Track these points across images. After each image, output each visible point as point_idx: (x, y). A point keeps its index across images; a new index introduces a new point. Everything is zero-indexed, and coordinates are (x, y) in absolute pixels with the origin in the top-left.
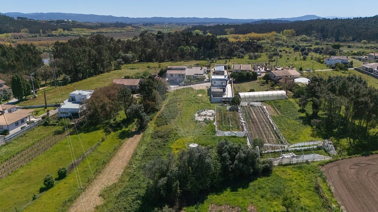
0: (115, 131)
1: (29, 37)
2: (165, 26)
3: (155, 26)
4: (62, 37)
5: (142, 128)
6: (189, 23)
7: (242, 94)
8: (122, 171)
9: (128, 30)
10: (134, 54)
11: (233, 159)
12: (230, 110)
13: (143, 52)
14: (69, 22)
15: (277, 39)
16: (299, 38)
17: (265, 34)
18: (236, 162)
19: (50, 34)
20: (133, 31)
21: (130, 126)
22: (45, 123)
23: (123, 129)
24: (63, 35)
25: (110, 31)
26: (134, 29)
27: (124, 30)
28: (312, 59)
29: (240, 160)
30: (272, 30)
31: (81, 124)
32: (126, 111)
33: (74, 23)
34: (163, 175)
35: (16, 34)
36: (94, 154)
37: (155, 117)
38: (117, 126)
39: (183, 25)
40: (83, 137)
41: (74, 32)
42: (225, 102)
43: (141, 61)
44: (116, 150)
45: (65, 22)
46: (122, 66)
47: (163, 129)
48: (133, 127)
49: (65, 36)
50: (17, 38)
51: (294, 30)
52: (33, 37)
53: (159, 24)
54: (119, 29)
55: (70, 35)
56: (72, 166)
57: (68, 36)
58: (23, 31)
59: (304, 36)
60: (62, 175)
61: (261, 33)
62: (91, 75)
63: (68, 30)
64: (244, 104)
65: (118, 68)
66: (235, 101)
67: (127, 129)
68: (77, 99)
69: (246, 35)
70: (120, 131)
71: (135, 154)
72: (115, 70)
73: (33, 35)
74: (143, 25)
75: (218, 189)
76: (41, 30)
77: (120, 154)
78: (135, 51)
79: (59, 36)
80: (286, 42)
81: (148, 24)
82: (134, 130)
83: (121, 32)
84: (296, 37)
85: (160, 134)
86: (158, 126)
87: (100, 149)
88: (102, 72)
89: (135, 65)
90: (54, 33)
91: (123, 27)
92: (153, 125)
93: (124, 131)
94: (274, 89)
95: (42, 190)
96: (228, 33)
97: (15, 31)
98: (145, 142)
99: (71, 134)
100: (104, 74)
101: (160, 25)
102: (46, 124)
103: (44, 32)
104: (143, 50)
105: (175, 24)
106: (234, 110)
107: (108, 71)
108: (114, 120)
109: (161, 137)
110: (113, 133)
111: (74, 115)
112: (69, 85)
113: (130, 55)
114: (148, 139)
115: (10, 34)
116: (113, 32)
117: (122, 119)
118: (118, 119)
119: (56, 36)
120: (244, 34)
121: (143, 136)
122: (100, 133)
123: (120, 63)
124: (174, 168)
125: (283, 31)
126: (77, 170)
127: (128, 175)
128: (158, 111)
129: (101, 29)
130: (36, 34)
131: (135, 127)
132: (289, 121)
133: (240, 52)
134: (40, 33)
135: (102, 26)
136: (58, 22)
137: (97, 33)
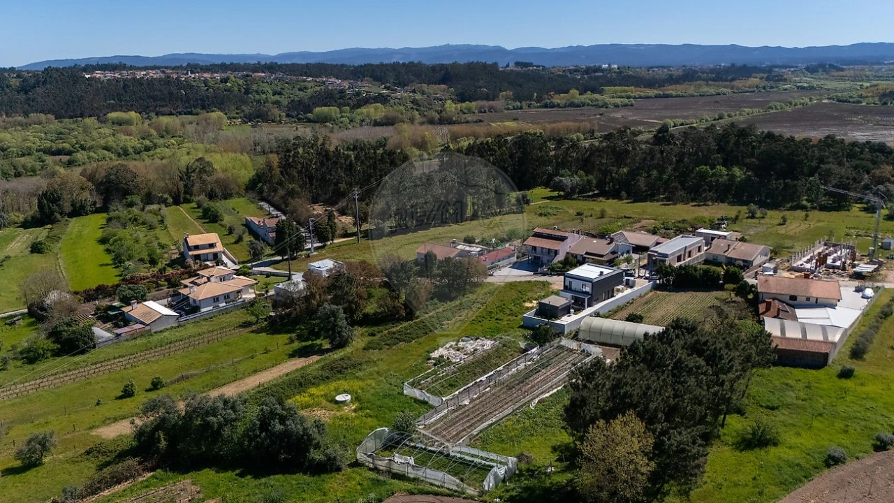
1: (508, 109)
4: (570, 108)
10: (590, 177)
14: (609, 70)
19: (549, 101)
20: (754, 92)
24: (572, 105)
27: (734, 87)
33: (621, 72)
35: (484, 103)
41: (602, 97)
45: (601, 71)
49: (578, 106)
50: (485, 112)
52: (514, 109)
54: (718, 86)
55: (588, 105)
57: (583, 106)
58: (502, 96)
63: (594, 91)
73: (517, 104)
76: (535, 94)
79: (565, 107)
83: (719, 94)
90: (557, 99)
97: (486, 98)
103: (539, 98)
115: (475, 104)
116: (696, 94)
119: (558, 106)
129: (673, 87)
130: (523, 102)
134: (531, 100)
135: (689, 76)
136: (588, 71)
137: (657, 96)
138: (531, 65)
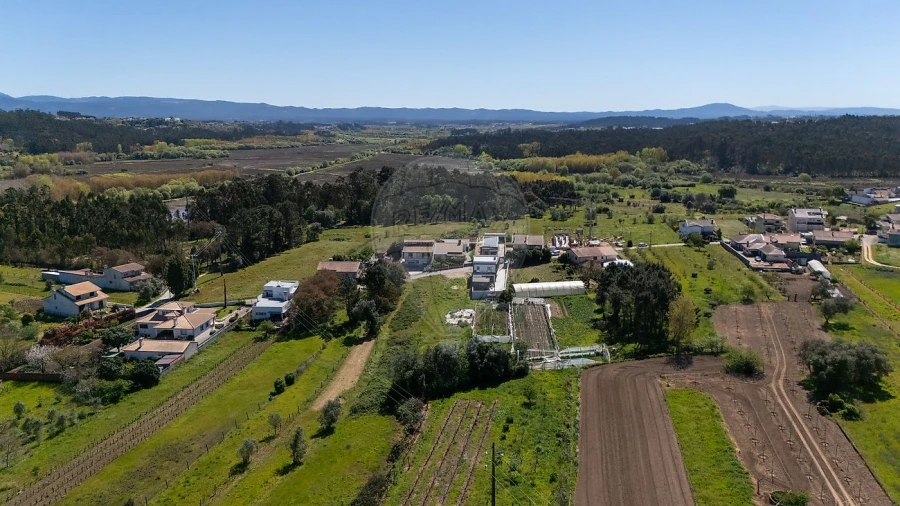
0: (337, 337)
1: (96, 161)
2: (390, 129)
3: (365, 129)
4: (164, 159)
5: (372, 333)
6: (444, 123)
7: (517, 287)
8: (358, 378)
9: (307, 142)
10: (337, 210)
11: (482, 357)
12: (497, 309)
13: (355, 205)
14: (174, 123)
15: (624, 170)
16: (673, 165)
17: (602, 157)
18: (485, 360)
19: (140, 153)
20: (319, 145)
21: (356, 331)
22: (236, 327)
23: (347, 335)
24: (167, 156)
25: (267, 144)
26: (321, 139)
27: (299, 141)
28: (664, 221)
29: (490, 358)
30: (620, 149)
31: (287, 328)
32: (348, 311)
33: (186, 126)
34: (408, 369)
35: (68, 154)
36: (318, 362)
37: (389, 319)
38: (338, 331)
39: (429, 127)
40: (297, 345)
41: (191, 148)
42: (492, 298)
43: (350, 223)
44: (344, 357)
45: (167, 123)
46: (320, 235)
47: (402, 335)
48: (361, 331)
49: (172, 157)
50: (71, 164)
51: (664, 149)
52: (102, 160)
53: (376, 124)
54: (287, 140)
55: (184, 156)
56: (299, 372)
57: (180, 157)
58: (80, 148)
59: (684, 161)
60: (290, 381)
61: (594, 154)
62: (271, 253)
63: (177, 143)
64: (518, 300)
65: (313, 238)
66: (506, 297)
67: (352, 335)
68: (275, 294)
69: (562, 158)
70: (343, 337)
71: (369, 361)
72: (307, 242)
73: (103, 155)
74: (339, 126)
75: (465, 387)
76: (120, 146)
77: (350, 362)
78: (338, 204)
79: (161, 158)
80: (642, 178)
81: (350, 125)
82: (361, 336)
84: (668, 164)
85: (398, 340)
86: (395, 331)
87: (323, 357)
88: (288, 247)
89: (342, 232)
90: (148, 150)
91: (296, 134)
92: (388, 329)
93: (348, 337)
94: (571, 279)
95: (273, 394)
96: (526, 153)
97: (64, 149)
98: (379, 350)
99: (278, 341)
100: (291, 251)
101: (378, 126)
102: (237, 329)
103: (126, 150)
104: (356, 203)
105: (412, 125)
106: (503, 309)
107: (298, 245)
108: (332, 323)
109: (400, 344)
110: (334, 340)
111: (276, 316)
112: (240, 271)
113: (330, 212)
114: (383, 346)
115: (55, 156)
116: (274, 146)
117: (342, 322)
118: (337, 322)
119: (152, 157)
120: (559, 156)
121: (376, 343)
122: (317, 340)
123: (316, 229)
124: (421, 362)
125: (641, 151)
126: (302, 378)
127: (365, 380)
128: (392, 310)
129: (247, 140)
130: (110, 154)
131: (363, 332)
132: (575, 324)
133: (536, 205)
134: (117, 151)
135: (248, 131)
136: (150, 123)
137: (241, 148)
138: (78, 115)
